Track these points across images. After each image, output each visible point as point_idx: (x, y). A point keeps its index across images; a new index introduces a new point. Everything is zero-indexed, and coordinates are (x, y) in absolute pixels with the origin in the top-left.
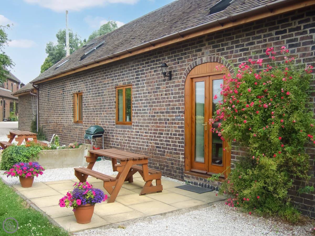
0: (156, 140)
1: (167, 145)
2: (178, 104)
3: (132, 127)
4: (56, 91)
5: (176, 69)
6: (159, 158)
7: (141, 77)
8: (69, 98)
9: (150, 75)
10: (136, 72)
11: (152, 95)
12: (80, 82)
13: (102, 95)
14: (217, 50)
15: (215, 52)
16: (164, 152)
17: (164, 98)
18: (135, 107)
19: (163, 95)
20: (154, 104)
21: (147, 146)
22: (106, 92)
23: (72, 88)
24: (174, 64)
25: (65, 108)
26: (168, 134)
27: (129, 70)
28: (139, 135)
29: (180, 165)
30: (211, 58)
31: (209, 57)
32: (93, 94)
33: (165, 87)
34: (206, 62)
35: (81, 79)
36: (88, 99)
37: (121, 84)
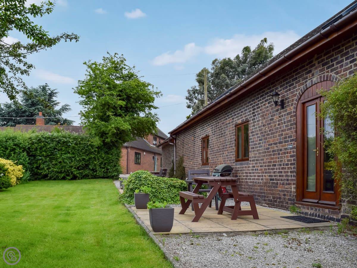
0: (270, 173)
1: (280, 176)
2: (290, 132)
3: (249, 162)
4: (189, 138)
5: (288, 96)
6: (273, 190)
7: (257, 112)
8: (199, 143)
9: (265, 108)
10: (253, 107)
11: (266, 127)
12: (206, 126)
13: (224, 136)
14: (327, 68)
15: (325, 70)
16: (277, 183)
17: (277, 128)
18: (252, 142)
19: (276, 125)
20: (269, 136)
21: (262, 179)
22: (227, 132)
23: (201, 133)
24: (286, 92)
25: (195, 153)
26: (280, 165)
27: (247, 107)
28: (255, 170)
29: (292, 196)
30: (321, 77)
31: (319, 77)
32: (217, 136)
33: (278, 117)
34: (316, 82)
35: (207, 124)
36: (213, 141)
37: (240, 121)
